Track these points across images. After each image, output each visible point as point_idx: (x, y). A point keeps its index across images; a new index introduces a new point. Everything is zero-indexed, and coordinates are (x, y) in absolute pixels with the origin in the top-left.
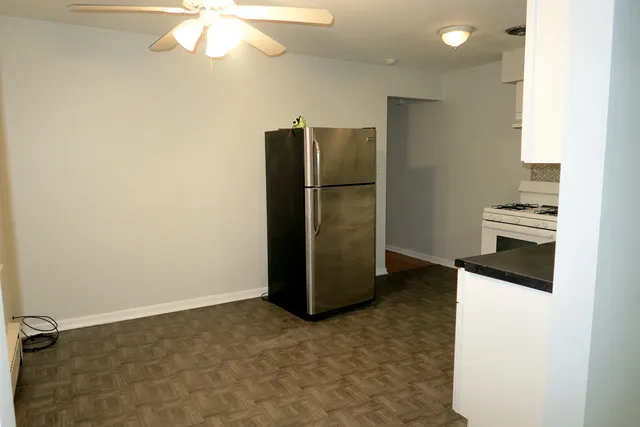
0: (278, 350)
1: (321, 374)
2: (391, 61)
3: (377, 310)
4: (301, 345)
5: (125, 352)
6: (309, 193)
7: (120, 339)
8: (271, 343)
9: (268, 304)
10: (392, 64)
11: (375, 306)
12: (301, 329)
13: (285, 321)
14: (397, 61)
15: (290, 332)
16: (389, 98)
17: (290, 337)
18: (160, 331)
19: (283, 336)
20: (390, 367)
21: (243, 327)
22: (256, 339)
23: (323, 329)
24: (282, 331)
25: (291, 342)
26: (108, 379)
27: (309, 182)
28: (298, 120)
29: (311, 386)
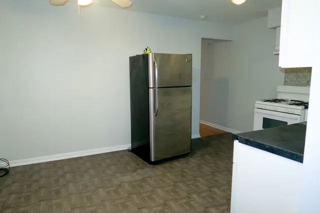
0: (130, 182)
1: (152, 199)
2: (203, 17)
3: (192, 159)
4: (144, 180)
5: (43, 181)
6: (151, 91)
7: (43, 173)
8: (127, 178)
9: (131, 153)
10: (204, 19)
11: (191, 157)
12: (146, 169)
13: (138, 164)
14: (206, 17)
15: (140, 171)
16: (202, 39)
17: (139, 174)
18: (66, 169)
19: (135, 174)
20: (195, 196)
21: (113, 168)
22: (118, 175)
23: (159, 170)
24: (135, 170)
25: (140, 177)
26: (28, 198)
27: (151, 85)
28: (146, 49)
29: (144, 208)
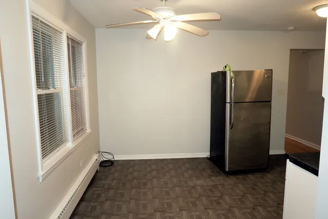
0: (202, 186)
1: (219, 203)
2: (291, 28)
3: (269, 176)
4: (215, 186)
5: (136, 174)
6: (228, 106)
7: (136, 168)
8: (200, 182)
9: (209, 161)
10: (292, 30)
11: (268, 172)
12: (219, 177)
13: (213, 172)
14: (295, 28)
15: (213, 178)
16: (291, 50)
17: (212, 181)
18: (154, 167)
19: (208, 180)
20: (260, 208)
21: (190, 172)
22: (194, 178)
23: (232, 180)
24: (210, 176)
25: (211, 183)
26: (124, 184)
27: (228, 100)
28: (226, 67)
29: (210, 209)
